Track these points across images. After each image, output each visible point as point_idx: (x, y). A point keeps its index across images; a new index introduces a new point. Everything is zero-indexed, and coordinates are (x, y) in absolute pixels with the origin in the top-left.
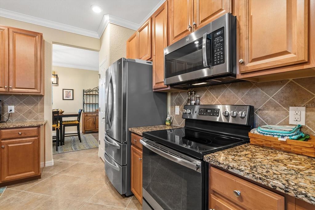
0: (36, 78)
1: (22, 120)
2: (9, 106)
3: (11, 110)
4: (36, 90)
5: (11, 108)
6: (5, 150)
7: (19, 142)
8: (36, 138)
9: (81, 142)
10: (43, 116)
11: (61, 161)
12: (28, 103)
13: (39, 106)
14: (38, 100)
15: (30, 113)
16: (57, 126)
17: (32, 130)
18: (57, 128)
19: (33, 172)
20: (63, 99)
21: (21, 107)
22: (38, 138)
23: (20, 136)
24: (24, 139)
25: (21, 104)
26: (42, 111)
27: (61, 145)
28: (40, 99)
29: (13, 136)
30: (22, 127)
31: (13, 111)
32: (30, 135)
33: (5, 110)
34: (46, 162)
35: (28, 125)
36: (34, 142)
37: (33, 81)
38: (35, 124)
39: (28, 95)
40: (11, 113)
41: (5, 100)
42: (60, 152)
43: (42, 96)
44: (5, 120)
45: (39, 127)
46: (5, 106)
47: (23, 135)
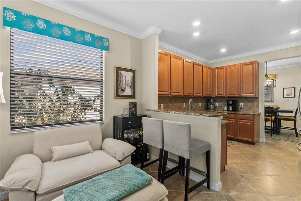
0: (253, 87)
1: (247, 111)
2: (241, 103)
3: (242, 105)
4: (253, 94)
5: (242, 104)
6: (238, 124)
7: (244, 122)
8: (252, 121)
9: (297, 136)
10: (258, 110)
11: (271, 142)
12: (250, 102)
13: (256, 103)
14: (255, 100)
15: (251, 107)
16: (272, 118)
17: (250, 117)
18: (271, 120)
19: (250, 139)
20: (284, 97)
21: (246, 104)
22: (253, 122)
23: (244, 119)
24: (246, 121)
25: (246, 102)
26: (258, 106)
27: (277, 134)
28: (257, 99)
29: (242, 118)
30: (245, 114)
31: (242, 106)
32: (249, 119)
33: (239, 105)
34: (260, 139)
35: (248, 114)
36: (251, 123)
37: (252, 89)
38: (252, 114)
39: (250, 97)
40: (242, 107)
41: (239, 100)
42: (273, 137)
43: (258, 98)
44: (239, 110)
45: (254, 115)
46: (239, 103)
47: (246, 119)
